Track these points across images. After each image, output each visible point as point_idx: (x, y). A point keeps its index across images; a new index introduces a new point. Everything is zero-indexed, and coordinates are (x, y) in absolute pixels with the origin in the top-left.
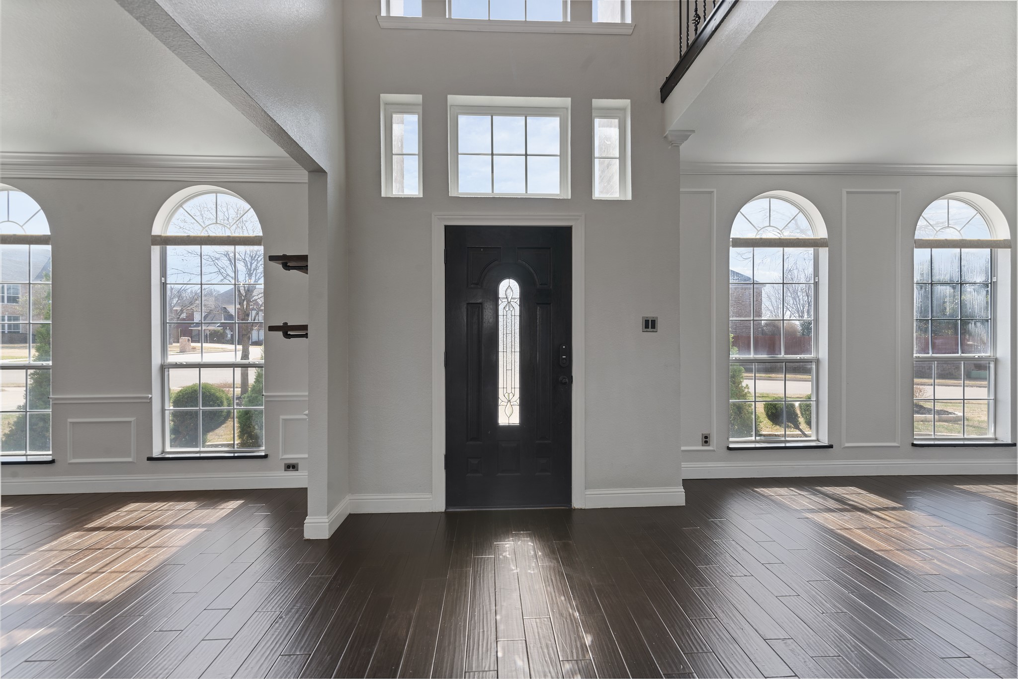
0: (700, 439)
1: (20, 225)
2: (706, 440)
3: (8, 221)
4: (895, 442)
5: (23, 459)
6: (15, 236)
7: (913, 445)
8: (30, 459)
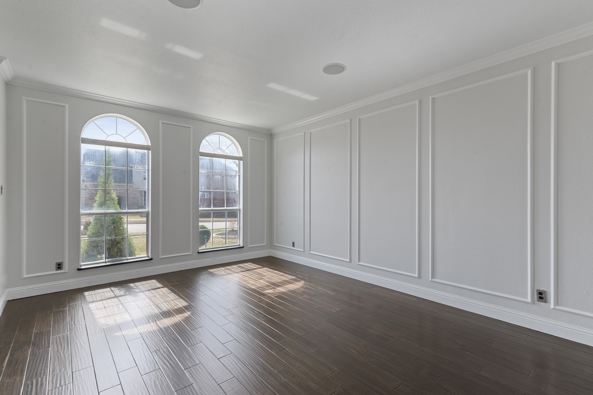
0: (54, 266)
2: (59, 266)
4: (189, 252)
7: (199, 253)
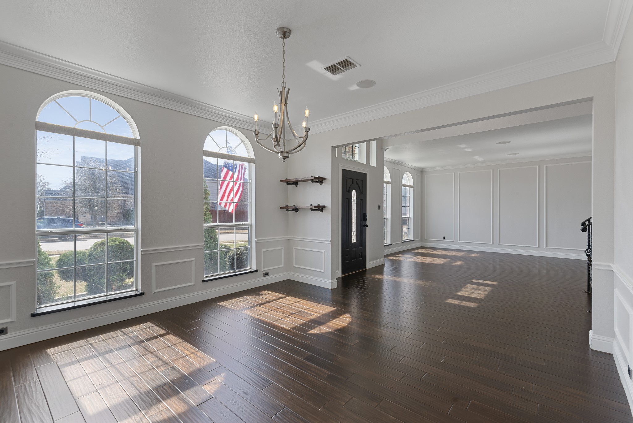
1: (101, 126)
3: (90, 121)
5: (104, 299)
6: (93, 132)
8: (109, 298)
